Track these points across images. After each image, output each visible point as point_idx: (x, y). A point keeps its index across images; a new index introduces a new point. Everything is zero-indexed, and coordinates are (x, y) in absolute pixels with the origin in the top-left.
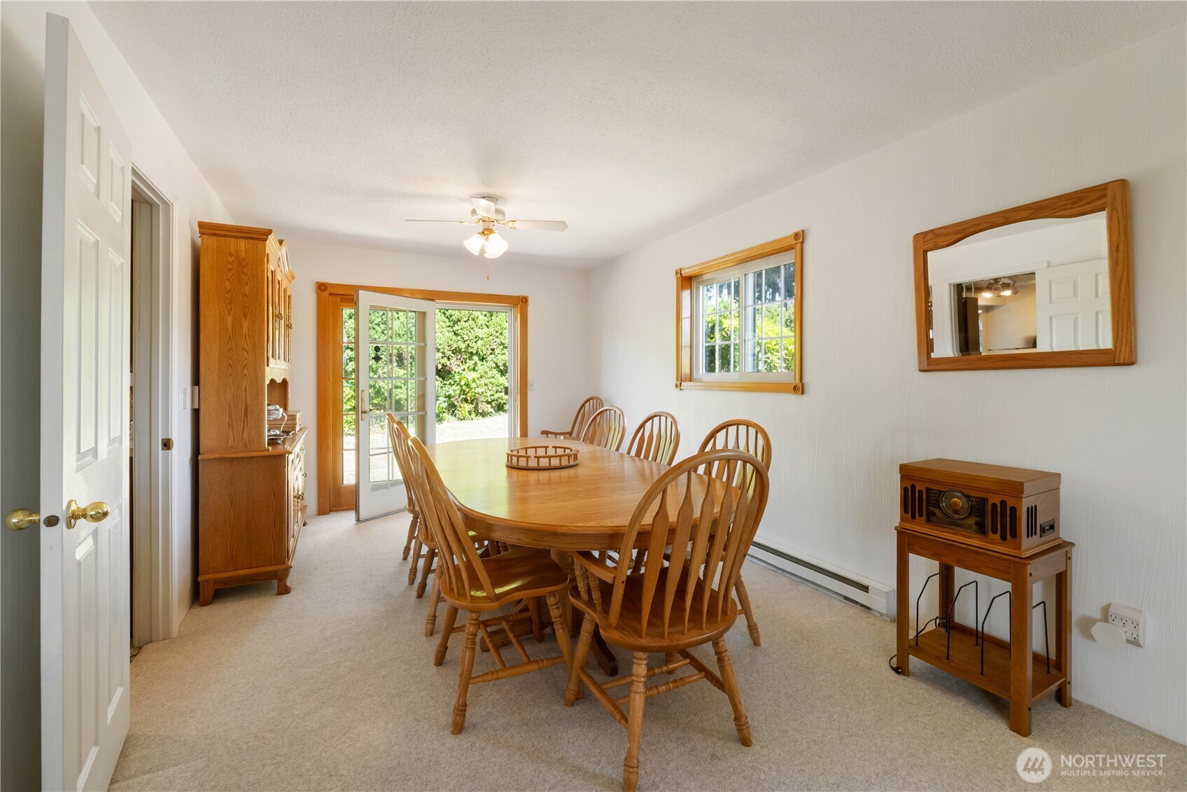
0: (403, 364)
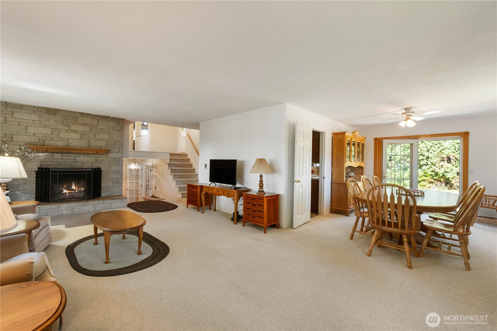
0: (450, 161)
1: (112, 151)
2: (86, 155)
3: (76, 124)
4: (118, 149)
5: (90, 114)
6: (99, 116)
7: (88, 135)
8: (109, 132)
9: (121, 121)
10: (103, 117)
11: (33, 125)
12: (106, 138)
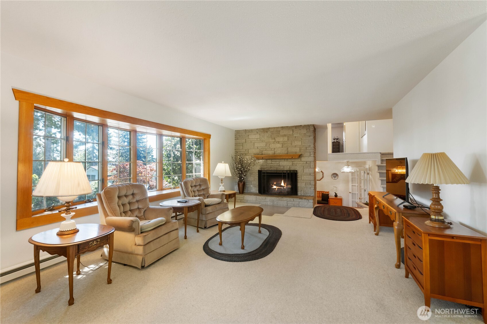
1: (305, 155)
2: (286, 160)
3: (279, 137)
4: (309, 153)
5: (287, 127)
6: (293, 126)
7: (286, 143)
8: (302, 139)
9: (311, 127)
10: (296, 127)
11: (257, 142)
12: (299, 144)
